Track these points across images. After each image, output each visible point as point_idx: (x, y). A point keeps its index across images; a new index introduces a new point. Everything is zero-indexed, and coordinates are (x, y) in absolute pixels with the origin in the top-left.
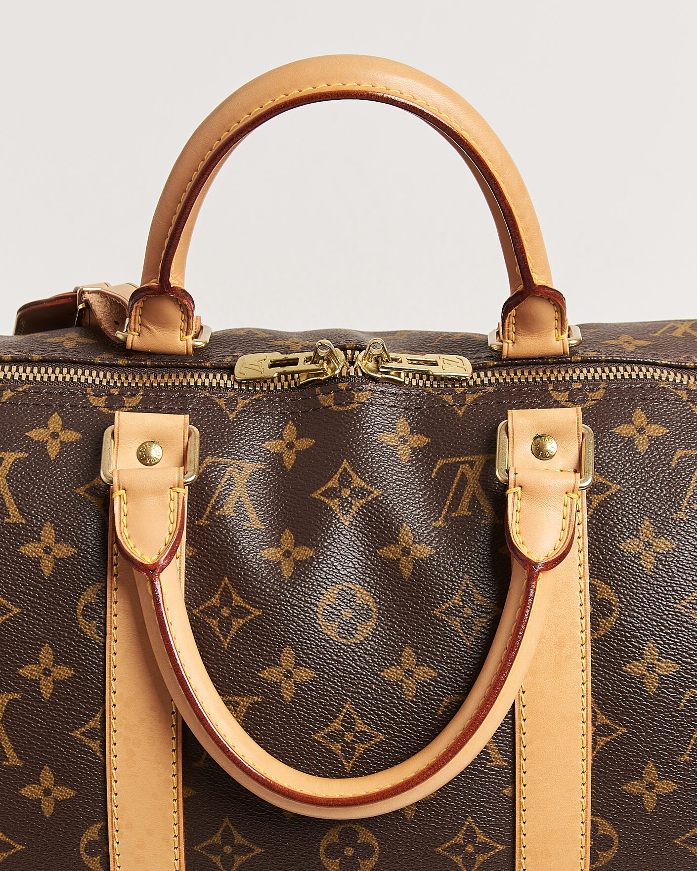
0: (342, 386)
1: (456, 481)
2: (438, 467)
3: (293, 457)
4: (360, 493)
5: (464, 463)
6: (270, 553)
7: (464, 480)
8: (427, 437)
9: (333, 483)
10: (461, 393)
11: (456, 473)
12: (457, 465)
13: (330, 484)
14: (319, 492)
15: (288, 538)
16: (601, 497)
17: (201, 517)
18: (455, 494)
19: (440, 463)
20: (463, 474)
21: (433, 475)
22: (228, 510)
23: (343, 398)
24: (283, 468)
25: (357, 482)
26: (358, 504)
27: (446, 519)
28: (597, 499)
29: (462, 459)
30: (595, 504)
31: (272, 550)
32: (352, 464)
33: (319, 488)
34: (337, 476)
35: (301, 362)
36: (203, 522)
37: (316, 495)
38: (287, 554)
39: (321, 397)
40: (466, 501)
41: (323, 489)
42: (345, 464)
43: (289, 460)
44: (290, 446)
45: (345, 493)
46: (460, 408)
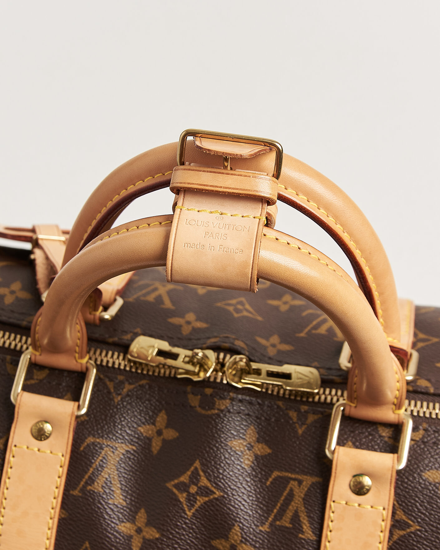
0: (208, 391)
1: (285, 494)
2: (273, 477)
3: (160, 444)
4: (205, 491)
5: (295, 479)
6: (125, 528)
7: (291, 495)
8: (270, 448)
9: (184, 478)
10: (305, 412)
11: (286, 487)
12: (288, 480)
13: (182, 479)
14: (173, 483)
15: (142, 516)
16: (402, 533)
17: (75, 488)
18: (282, 505)
19: (276, 474)
20: (291, 490)
21: (268, 483)
22: (98, 486)
23: (207, 403)
24: (150, 451)
25: (204, 481)
26: (201, 500)
27: (271, 525)
28: (399, 533)
29: (293, 476)
30: (395, 537)
31: (128, 525)
32: (202, 464)
33: (173, 480)
34: (189, 473)
35: (181, 359)
36: (76, 493)
37: (170, 485)
38: (139, 531)
39: (190, 396)
40: (289, 514)
41: (176, 481)
42: (197, 464)
43: (156, 445)
44: (159, 433)
45: (193, 489)
46: (301, 427)
